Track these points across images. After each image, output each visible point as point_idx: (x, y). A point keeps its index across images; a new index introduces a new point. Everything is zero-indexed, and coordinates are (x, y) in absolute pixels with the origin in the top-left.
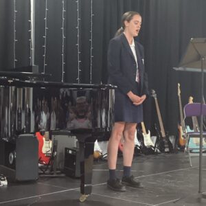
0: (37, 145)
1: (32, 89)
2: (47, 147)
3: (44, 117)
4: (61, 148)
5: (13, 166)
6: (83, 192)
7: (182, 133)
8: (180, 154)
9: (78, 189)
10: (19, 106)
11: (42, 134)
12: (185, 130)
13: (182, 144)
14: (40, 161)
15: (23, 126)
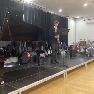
0: (27, 55)
1: (25, 42)
2: (29, 55)
3: (29, 48)
4: (32, 55)
5: (22, 60)
6: (38, 65)
7: (60, 51)
8: (60, 55)
9: (37, 65)
10: (23, 46)
11: (28, 52)
12: (60, 50)
13: (60, 53)
14: (28, 59)
15: (24, 51)
